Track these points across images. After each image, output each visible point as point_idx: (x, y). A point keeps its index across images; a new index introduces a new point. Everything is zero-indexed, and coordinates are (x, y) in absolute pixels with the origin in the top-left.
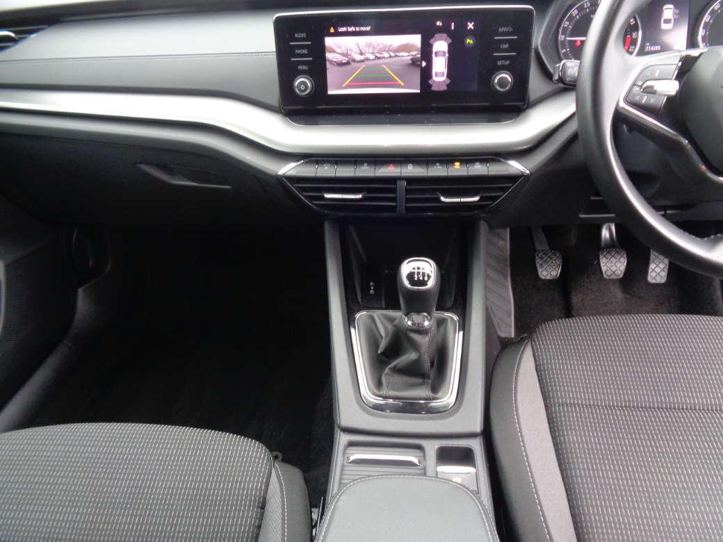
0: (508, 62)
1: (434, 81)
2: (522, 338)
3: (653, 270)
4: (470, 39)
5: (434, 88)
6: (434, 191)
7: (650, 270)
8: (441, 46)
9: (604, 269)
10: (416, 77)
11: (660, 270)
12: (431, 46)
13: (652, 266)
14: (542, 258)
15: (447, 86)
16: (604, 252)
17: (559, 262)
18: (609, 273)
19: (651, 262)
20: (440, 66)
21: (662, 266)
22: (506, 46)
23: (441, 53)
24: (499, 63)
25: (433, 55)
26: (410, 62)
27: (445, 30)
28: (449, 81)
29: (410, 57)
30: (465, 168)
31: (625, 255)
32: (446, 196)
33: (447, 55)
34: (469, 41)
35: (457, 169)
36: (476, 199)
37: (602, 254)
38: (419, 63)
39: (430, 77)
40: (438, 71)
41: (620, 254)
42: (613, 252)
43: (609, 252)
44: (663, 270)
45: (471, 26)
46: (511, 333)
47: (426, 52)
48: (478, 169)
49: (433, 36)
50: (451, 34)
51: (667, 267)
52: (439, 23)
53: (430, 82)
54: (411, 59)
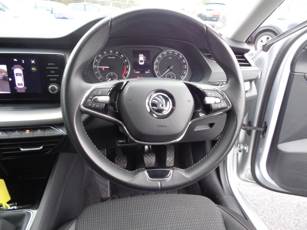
0: (55, 80)
1: (18, 88)
2: (113, 197)
3: (168, 161)
4: (34, 68)
5: (18, 91)
6: (17, 145)
7: (167, 161)
8: (18, 71)
9: (146, 162)
10: (8, 86)
11: (171, 160)
12: (13, 71)
13: (168, 159)
14: (118, 159)
15: (25, 90)
16: (145, 155)
17: (125, 161)
18: (148, 164)
19: (167, 157)
20: (20, 81)
21: (171, 159)
22: (53, 72)
23: (19, 74)
24: (51, 80)
25: (15, 75)
26: (2, 78)
27: (19, 63)
28: (26, 88)
29: (2, 76)
30: (31, 133)
31: (155, 156)
32: (23, 148)
33: (22, 75)
34: (33, 69)
35: (28, 133)
36: (41, 148)
37: (145, 156)
38: (7, 79)
39: (15, 86)
40: (19, 83)
41: (152, 155)
42: (149, 154)
43: (148, 155)
44: (172, 160)
45: (33, 62)
46: (108, 195)
47: (10, 73)
48: (39, 133)
49: (13, 66)
50: (22, 65)
51: (174, 159)
52: (15, 60)
53: (15, 88)
54: (3, 77)
